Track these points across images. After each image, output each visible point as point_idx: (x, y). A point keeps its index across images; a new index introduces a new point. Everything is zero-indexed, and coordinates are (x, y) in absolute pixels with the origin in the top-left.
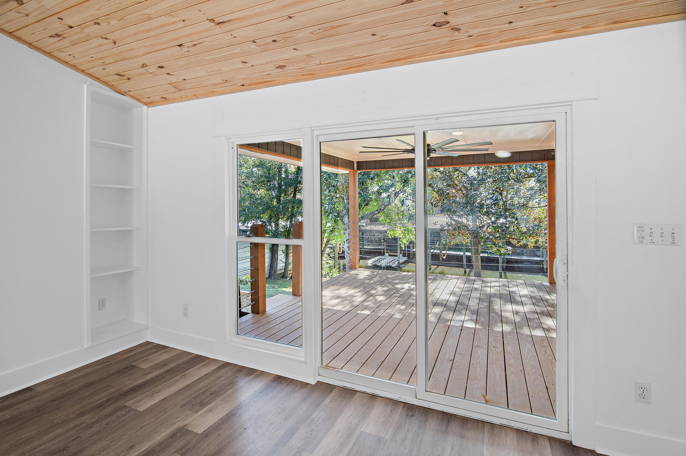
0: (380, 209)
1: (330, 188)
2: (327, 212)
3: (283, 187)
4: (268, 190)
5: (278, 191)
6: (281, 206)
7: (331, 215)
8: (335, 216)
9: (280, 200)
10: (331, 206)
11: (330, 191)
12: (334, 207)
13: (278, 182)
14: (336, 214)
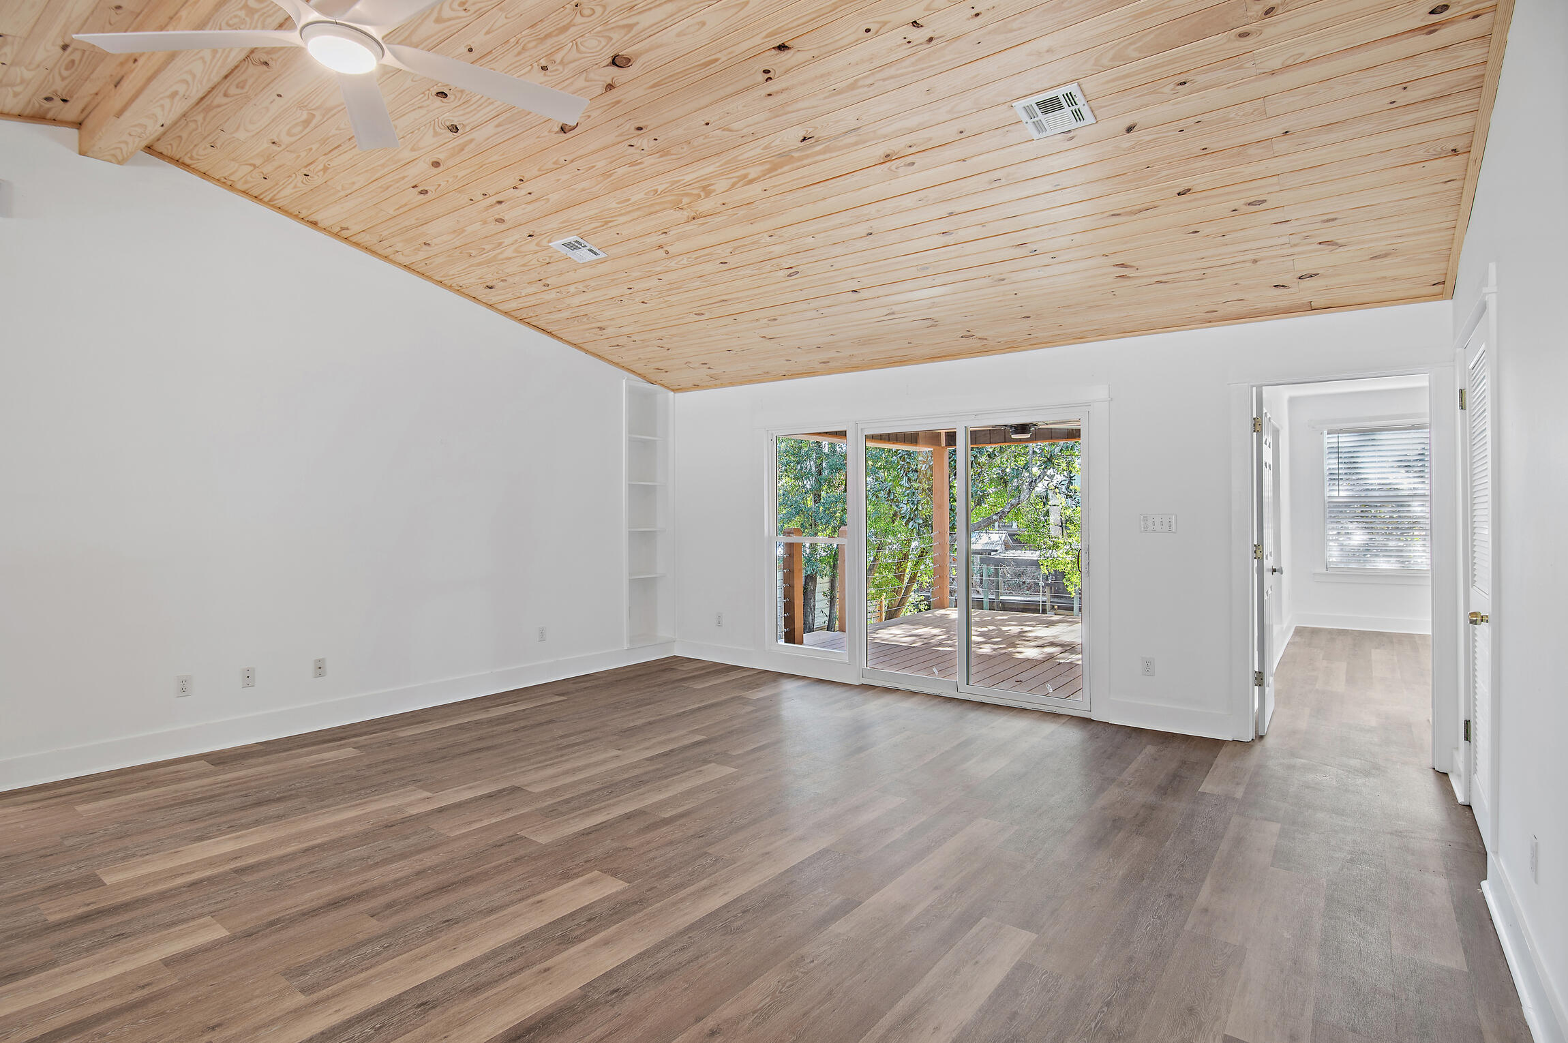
0: (1003, 512)
1: (911, 475)
2: (904, 517)
3: (825, 473)
4: (796, 479)
5: (817, 480)
6: (821, 508)
7: (911, 524)
8: (919, 524)
9: (820, 496)
10: (912, 506)
11: (909, 480)
12: (917, 508)
13: (815, 462)
14: (921, 522)
